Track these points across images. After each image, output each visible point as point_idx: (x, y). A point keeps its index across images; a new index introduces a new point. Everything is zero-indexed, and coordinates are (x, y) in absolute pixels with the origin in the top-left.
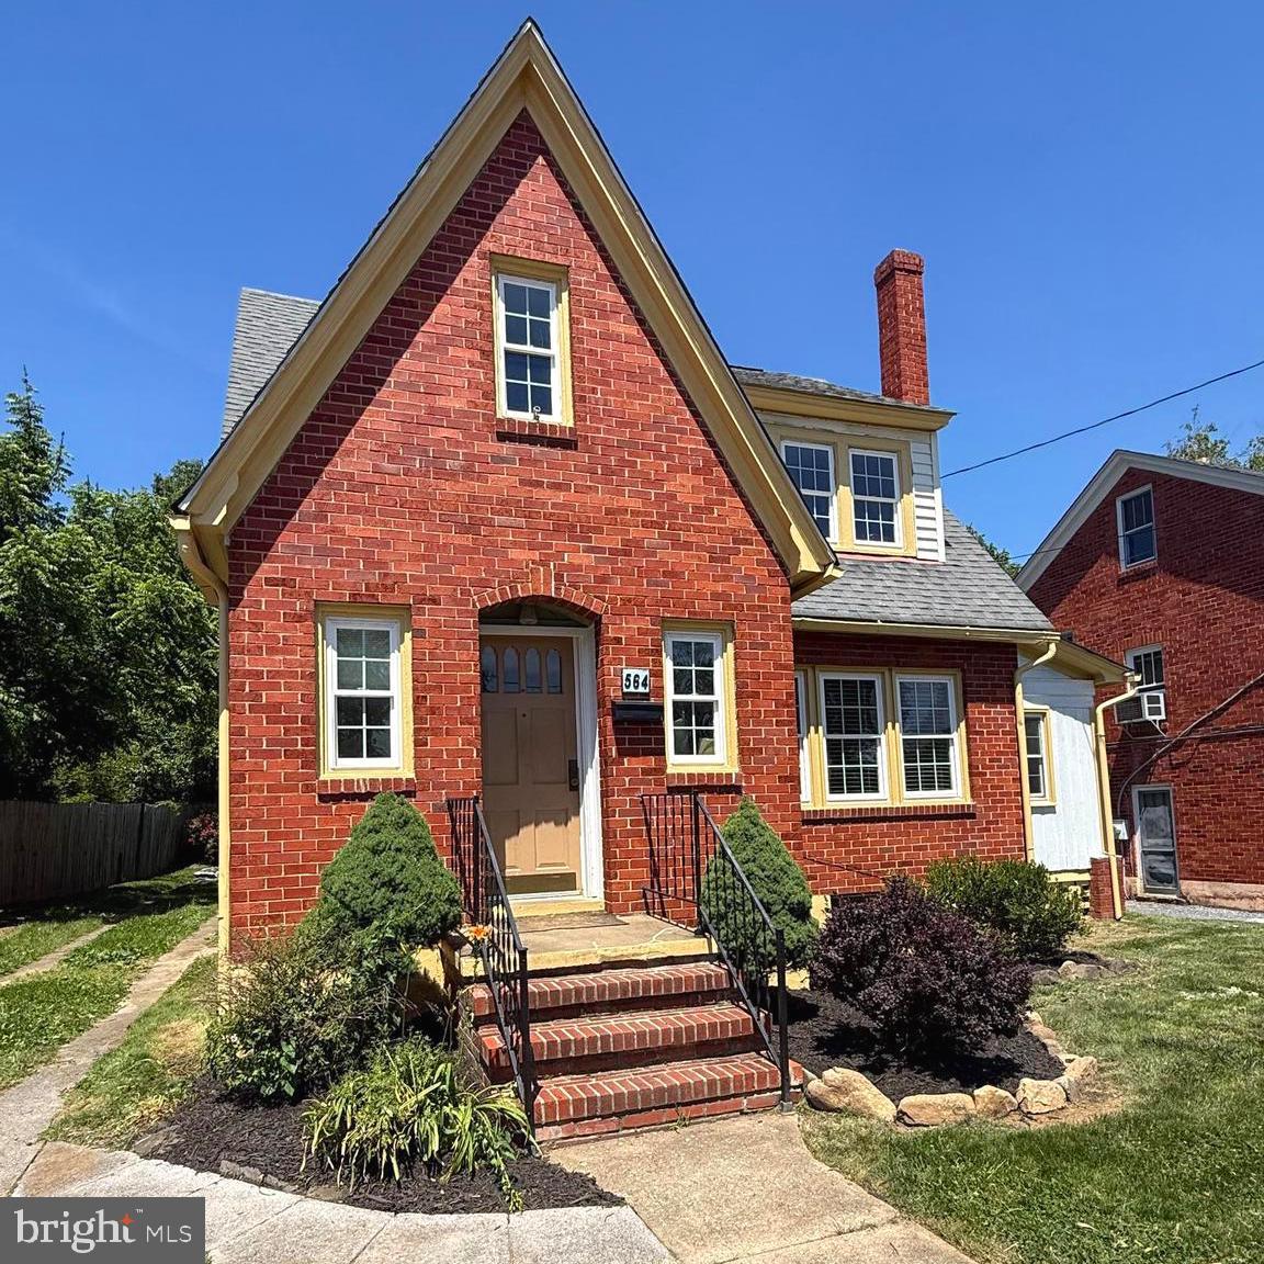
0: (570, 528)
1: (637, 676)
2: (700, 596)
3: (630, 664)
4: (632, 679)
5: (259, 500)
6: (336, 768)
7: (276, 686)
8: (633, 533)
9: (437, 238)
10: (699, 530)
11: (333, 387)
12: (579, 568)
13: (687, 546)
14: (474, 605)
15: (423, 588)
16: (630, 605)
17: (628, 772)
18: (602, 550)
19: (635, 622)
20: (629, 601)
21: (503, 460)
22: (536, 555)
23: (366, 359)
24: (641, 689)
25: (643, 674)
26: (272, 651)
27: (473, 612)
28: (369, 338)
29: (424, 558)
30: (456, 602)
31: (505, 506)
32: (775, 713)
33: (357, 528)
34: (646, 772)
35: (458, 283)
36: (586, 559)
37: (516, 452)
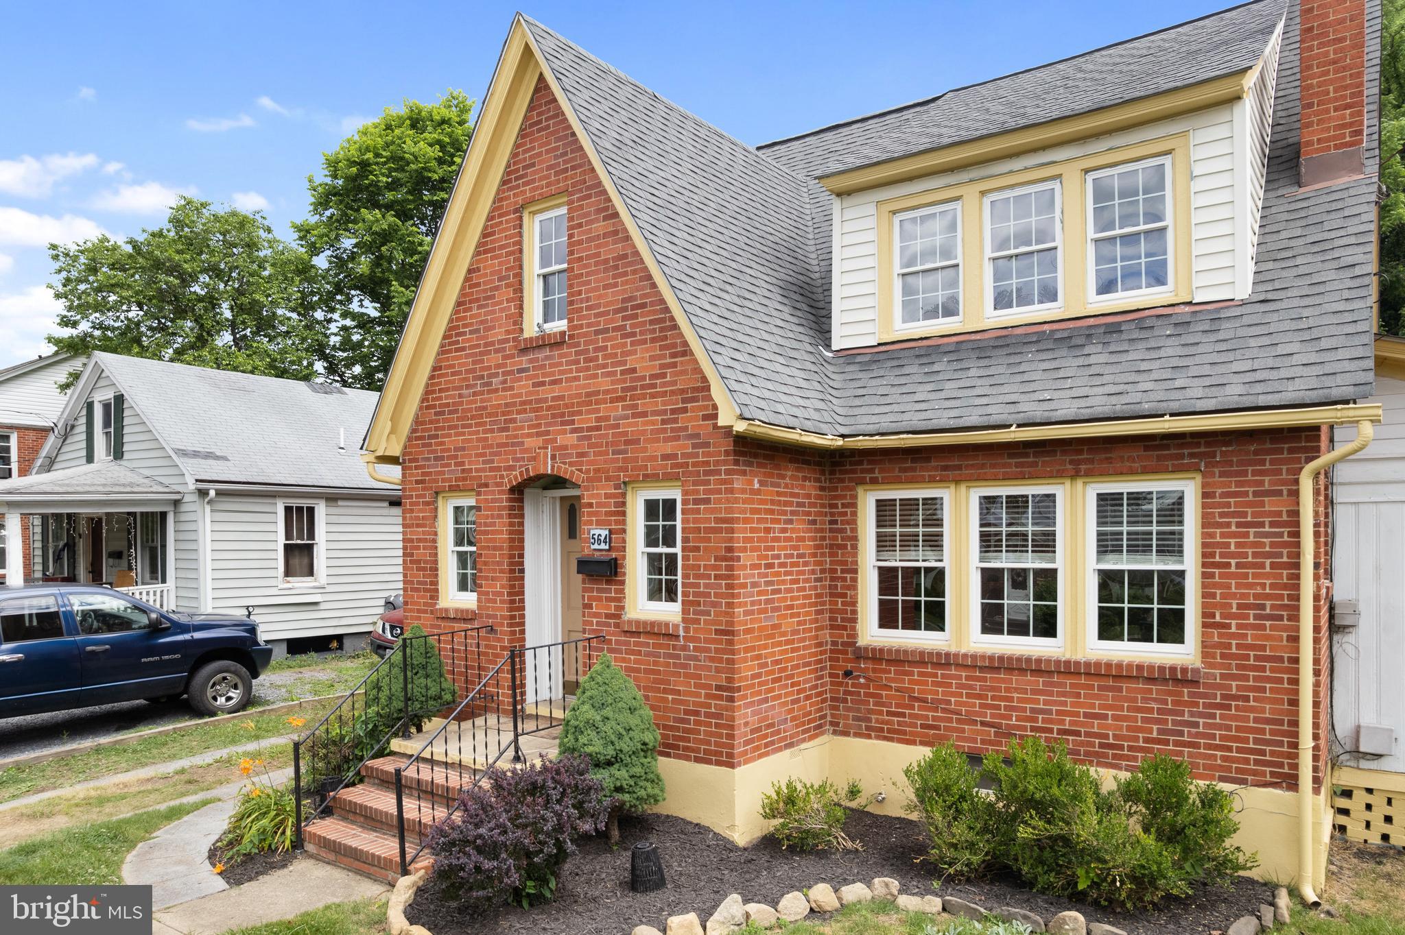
1: (599, 535)
3: (596, 525)
4: (596, 537)
8: (604, 410)
10: (653, 396)
12: (567, 447)
13: (644, 413)
14: (506, 486)
17: (595, 616)
18: (582, 430)
19: (603, 488)
20: (599, 470)
21: (523, 370)
22: (540, 442)
24: (603, 546)
25: (603, 532)
27: (506, 490)
29: (481, 455)
30: (497, 484)
31: (523, 406)
34: (607, 616)
36: (571, 439)
37: (531, 361)
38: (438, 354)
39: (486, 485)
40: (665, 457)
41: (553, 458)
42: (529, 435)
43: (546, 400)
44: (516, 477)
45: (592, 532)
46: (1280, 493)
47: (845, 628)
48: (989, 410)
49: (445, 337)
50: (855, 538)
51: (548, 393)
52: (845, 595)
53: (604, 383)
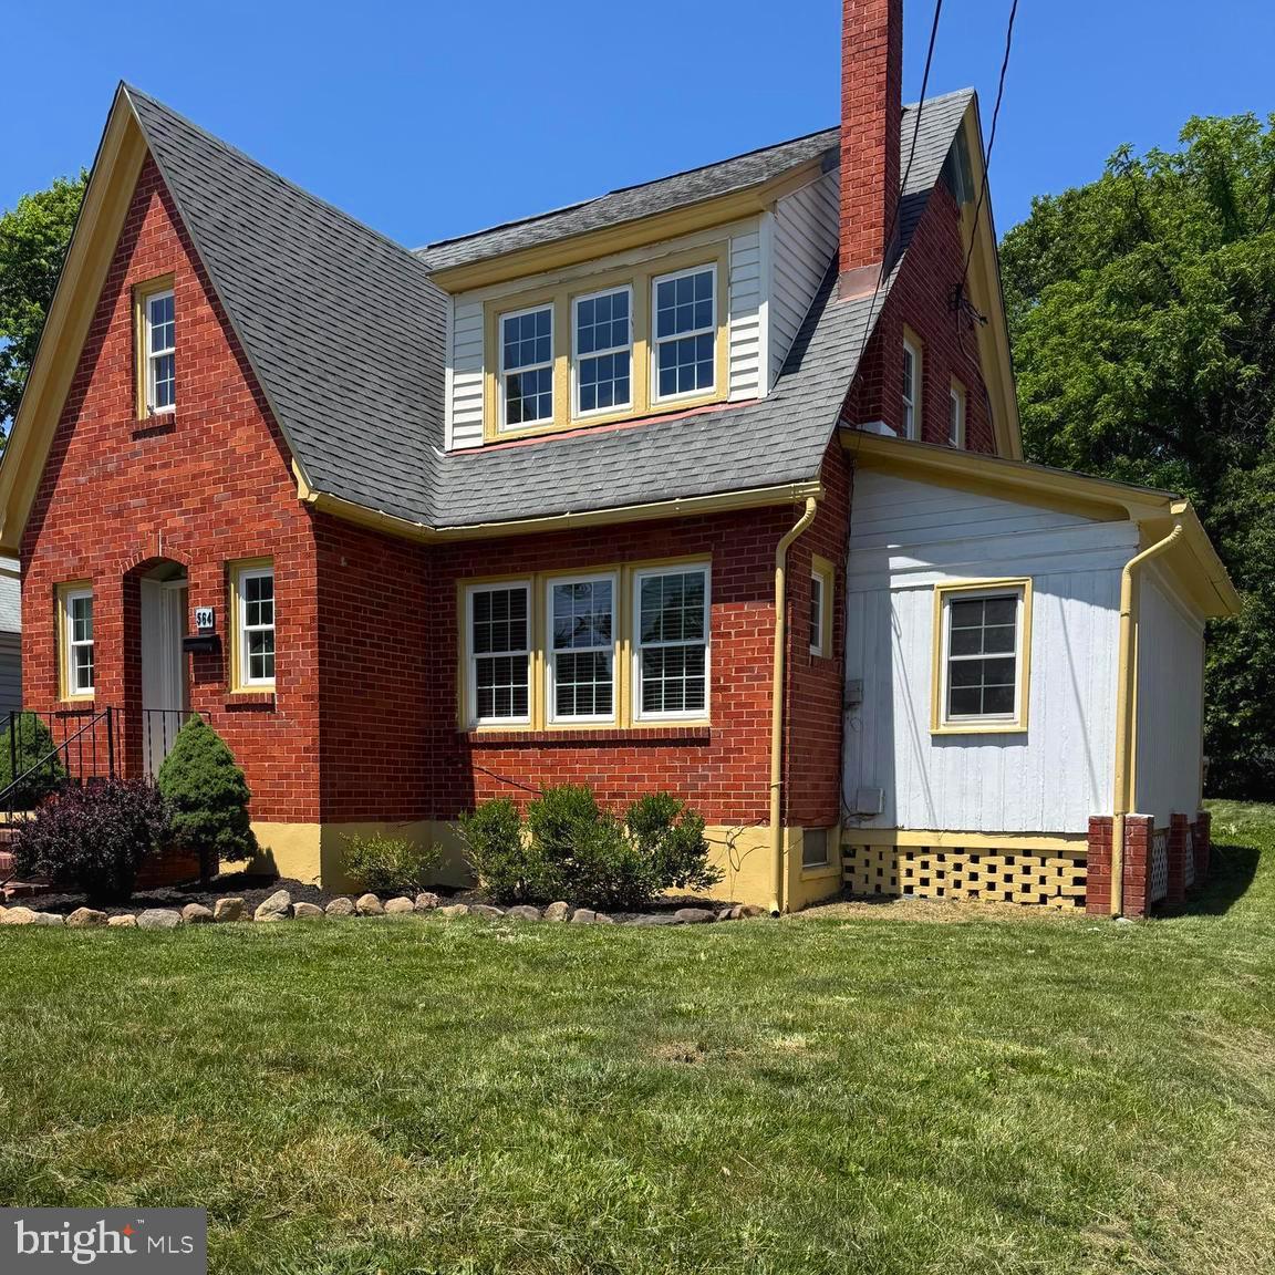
0: (170, 498)
1: (204, 614)
2: (250, 537)
3: (202, 605)
4: (202, 617)
5: (30, 520)
6: (74, 694)
8: (208, 491)
10: (250, 477)
12: (175, 529)
13: (242, 493)
14: (121, 572)
15: (98, 564)
16: (205, 554)
17: (203, 693)
18: (189, 511)
19: (207, 568)
20: (204, 550)
21: (136, 454)
22: (152, 526)
23: (71, 403)
24: (208, 625)
25: (208, 611)
26: (37, 619)
27: (120, 577)
29: (97, 542)
30: (113, 571)
31: (136, 491)
32: (301, 637)
33: (68, 529)
34: (213, 693)
36: (179, 521)
37: (143, 445)
39: (102, 573)
40: (260, 535)
41: (164, 541)
42: (141, 520)
43: (157, 483)
44: (130, 563)
45: (198, 612)
47: (445, 717)
50: (455, 631)
51: (160, 475)
52: (444, 686)
53: (207, 465)
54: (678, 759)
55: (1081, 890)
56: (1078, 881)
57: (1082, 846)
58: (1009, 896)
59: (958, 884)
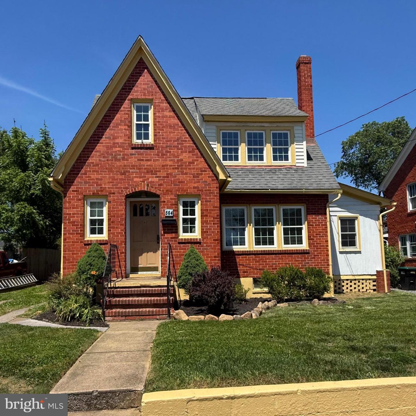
0: (151, 171)
2: (190, 188)
3: (168, 208)
4: (168, 212)
5: (71, 171)
6: (89, 237)
7: (74, 217)
8: (170, 171)
9: (117, 97)
10: (190, 169)
11: (89, 140)
12: (154, 182)
14: (124, 194)
15: (111, 190)
16: (168, 192)
17: (166, 238)
18: (160, 177)
19: (170, 196)
20: (168, 190)
21: (133, 154)
22: (141, 180)
23: (98, 132)
25: (171, 211)
26: (73, 208)
27: (124, 196)
28: (99, 126)
29: (111, 182)
30: (119, 193)
31: (133, 167)
32: (213, 221)
33: (94, 176)
34: (171, 238)
35: (122, 109)
36: (156, 179)
37: (137, 152)
38: (87, 143)
39: (114, 193)
40: (194, 188)
41: (148, 185)
42: (136, 177)
43: (144, 166)
44: (129, 191)
45: (166, 210)
46: (322, 209)
48: (261, 185)
49: (91, 137)
51: (146, 163)
53: (170, 163)
54: (300, 258)
55: (375, 288)
56: (374, 286)
57: (375, 277)
58: (359, 290)
59: (347, 288)
